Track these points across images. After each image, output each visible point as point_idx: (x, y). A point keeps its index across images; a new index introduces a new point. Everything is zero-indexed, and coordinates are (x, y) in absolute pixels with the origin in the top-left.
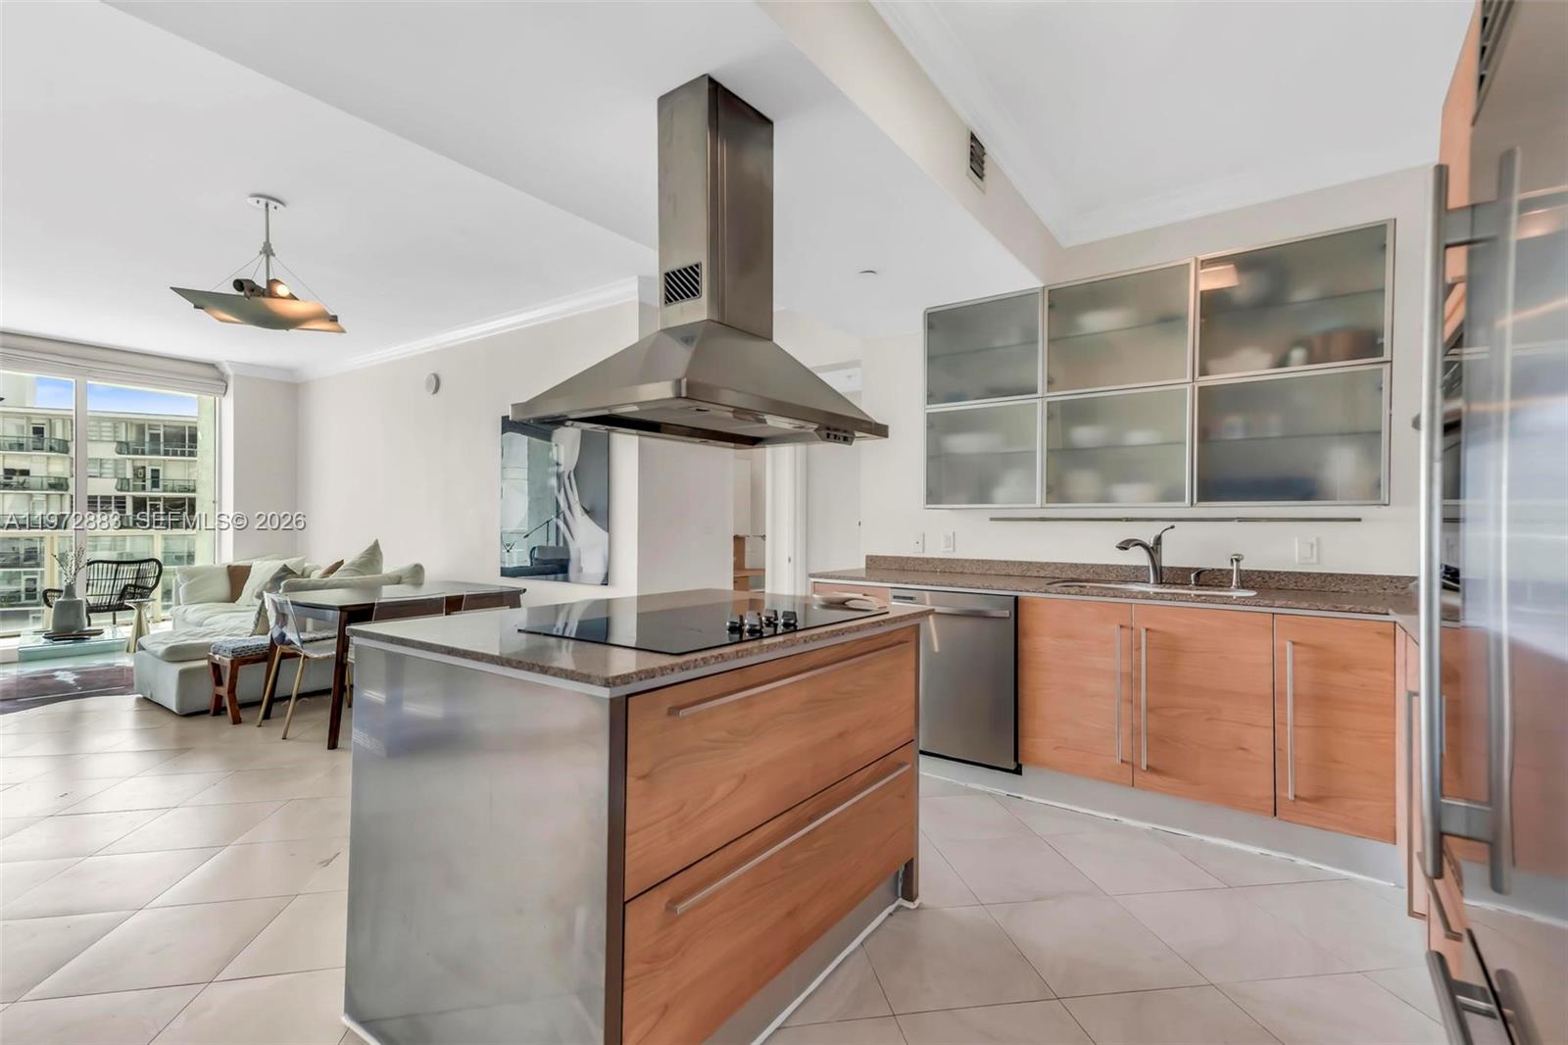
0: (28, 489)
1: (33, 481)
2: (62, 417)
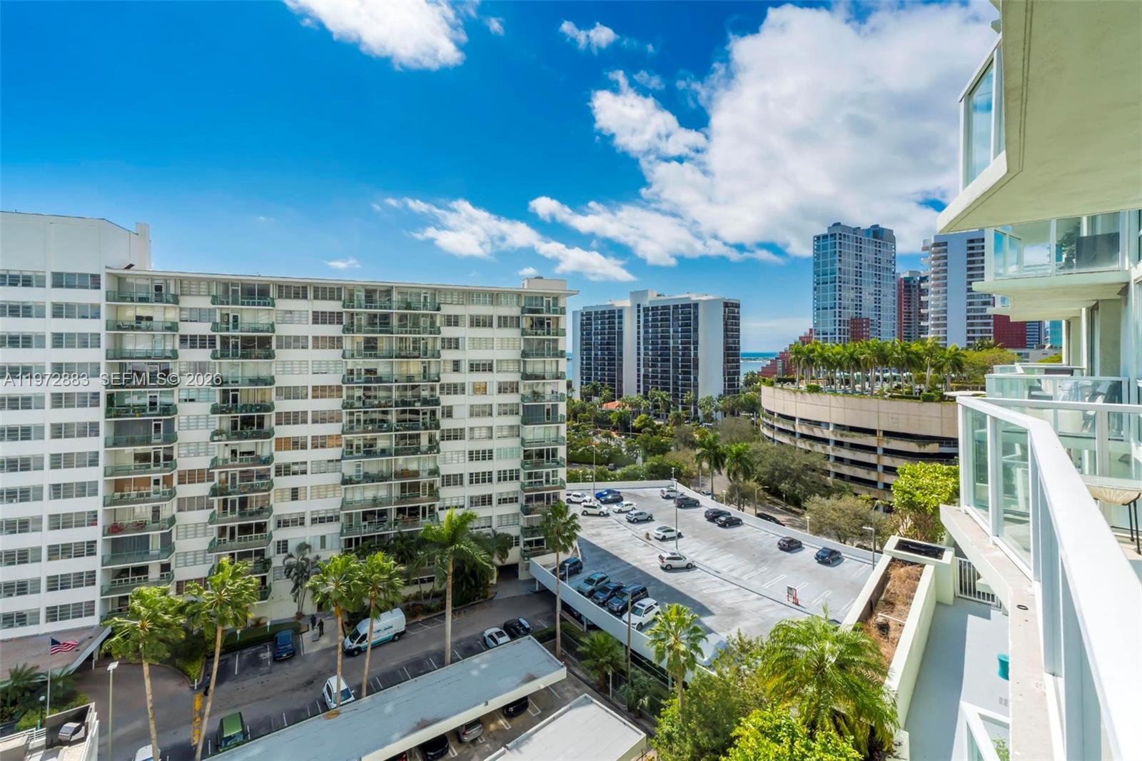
0: (152, 330)
1: (154, 324)
2: (175, 279)
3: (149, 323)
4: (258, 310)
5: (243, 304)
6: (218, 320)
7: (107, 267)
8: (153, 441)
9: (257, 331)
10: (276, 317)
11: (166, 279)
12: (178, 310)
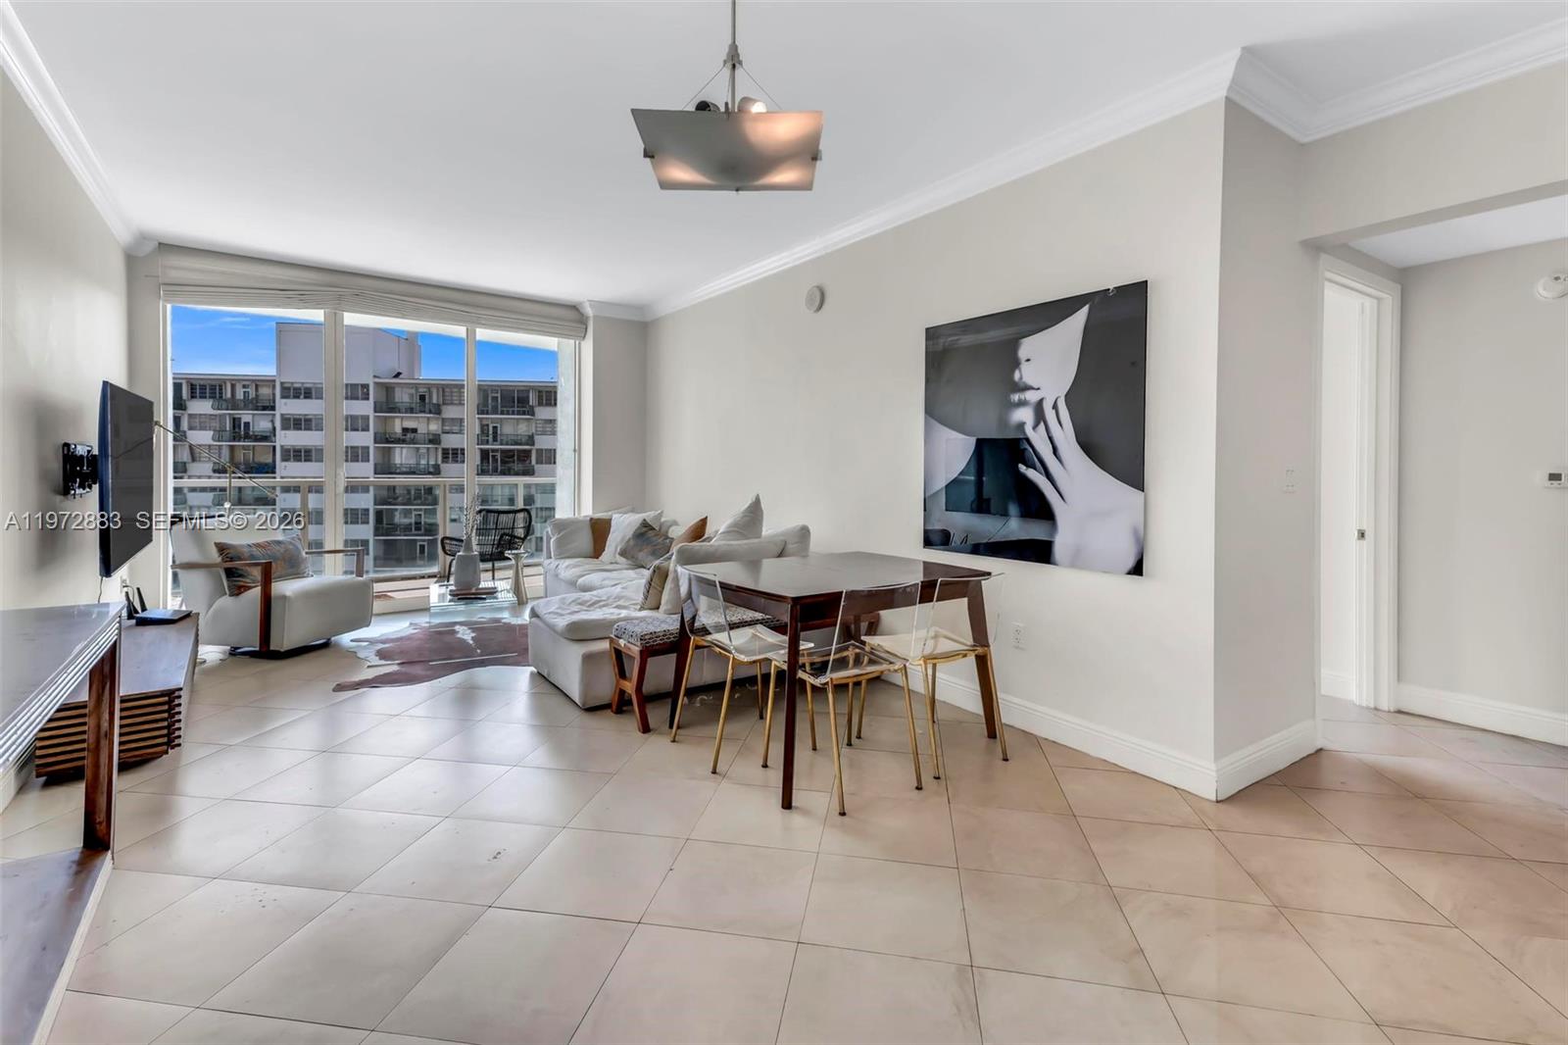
1: (418, 436)
2: (437, 386)
3: (413, 435)
4: (517, 419)
5: (502, 413)
7: (375, 377)
8: (419, 562)
9: (516, 444)
10: (536, 427)
11: (429, 387)
12: (440, 422)
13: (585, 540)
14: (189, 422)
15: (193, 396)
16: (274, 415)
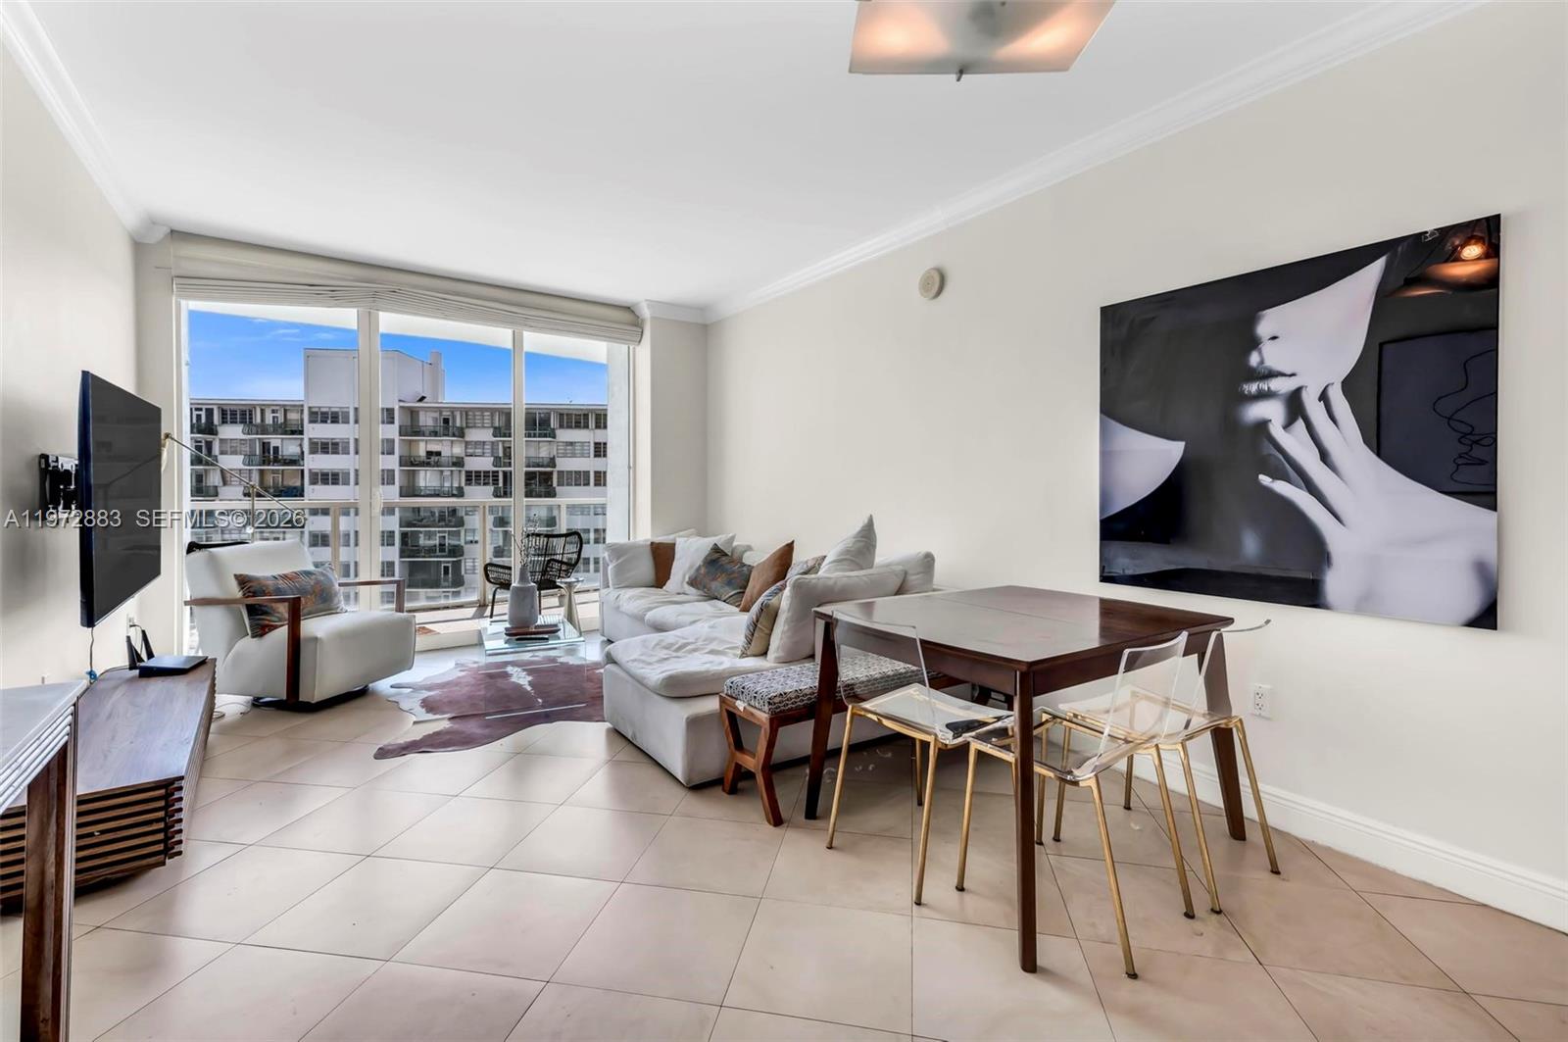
1: (443, 459)
2: (461, 410)
3: (437, 458)
4: (539, 442)
6: (501, 455)
7: (400, 401)
8: (443, 584)
9: (539, 466)
10: (557, 449)
11: (453, 410)
12: (463, 445)
13: (645, 568)
14: (220, 447)
15: (224, 421)
16: (302, 439)
